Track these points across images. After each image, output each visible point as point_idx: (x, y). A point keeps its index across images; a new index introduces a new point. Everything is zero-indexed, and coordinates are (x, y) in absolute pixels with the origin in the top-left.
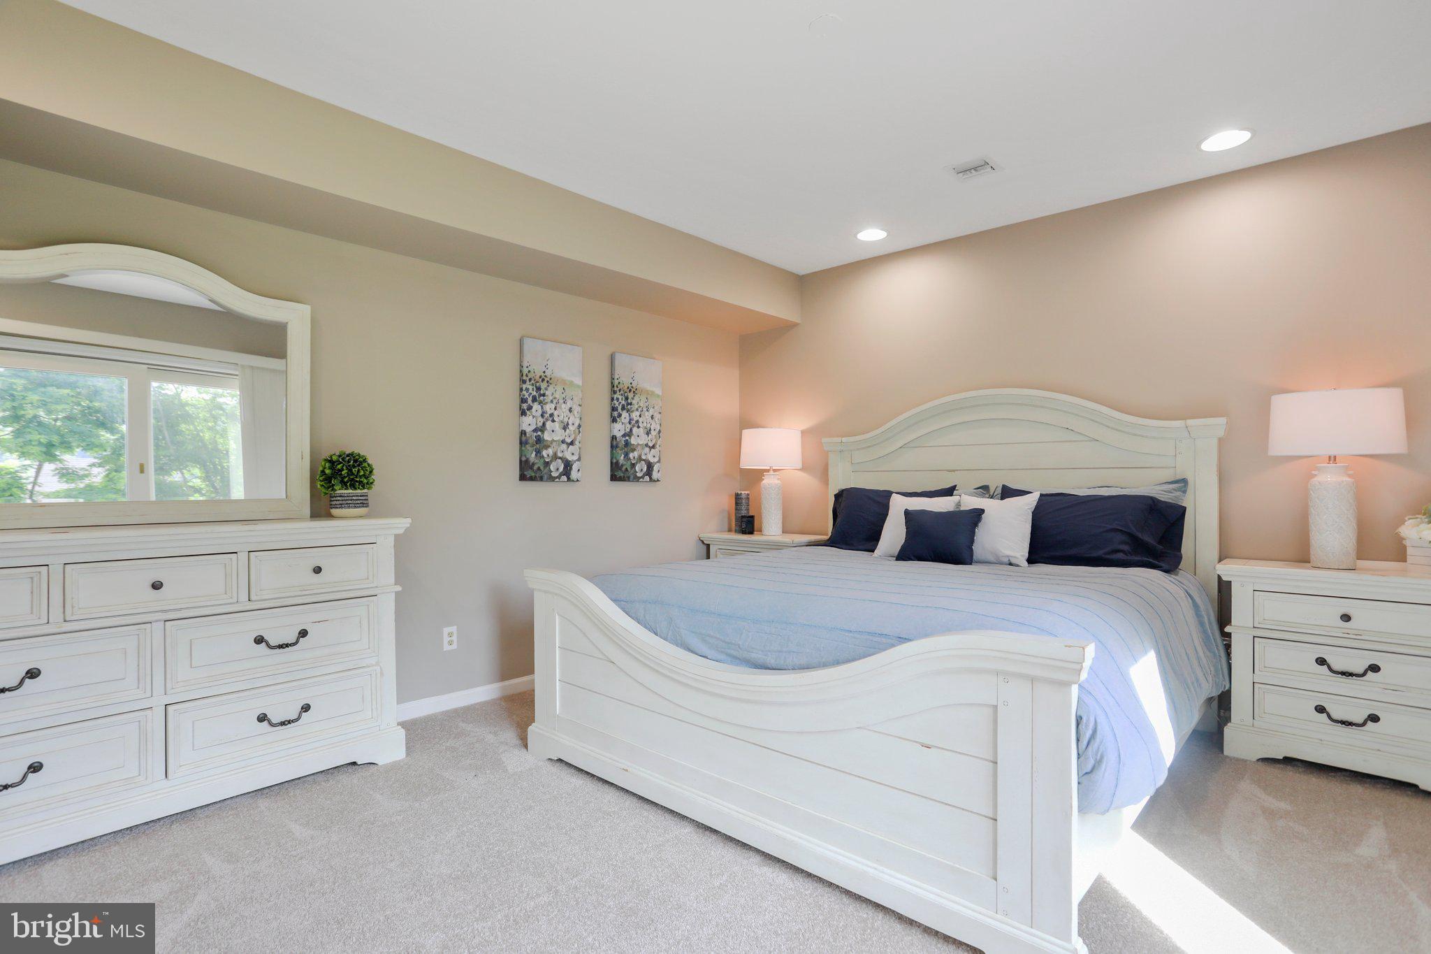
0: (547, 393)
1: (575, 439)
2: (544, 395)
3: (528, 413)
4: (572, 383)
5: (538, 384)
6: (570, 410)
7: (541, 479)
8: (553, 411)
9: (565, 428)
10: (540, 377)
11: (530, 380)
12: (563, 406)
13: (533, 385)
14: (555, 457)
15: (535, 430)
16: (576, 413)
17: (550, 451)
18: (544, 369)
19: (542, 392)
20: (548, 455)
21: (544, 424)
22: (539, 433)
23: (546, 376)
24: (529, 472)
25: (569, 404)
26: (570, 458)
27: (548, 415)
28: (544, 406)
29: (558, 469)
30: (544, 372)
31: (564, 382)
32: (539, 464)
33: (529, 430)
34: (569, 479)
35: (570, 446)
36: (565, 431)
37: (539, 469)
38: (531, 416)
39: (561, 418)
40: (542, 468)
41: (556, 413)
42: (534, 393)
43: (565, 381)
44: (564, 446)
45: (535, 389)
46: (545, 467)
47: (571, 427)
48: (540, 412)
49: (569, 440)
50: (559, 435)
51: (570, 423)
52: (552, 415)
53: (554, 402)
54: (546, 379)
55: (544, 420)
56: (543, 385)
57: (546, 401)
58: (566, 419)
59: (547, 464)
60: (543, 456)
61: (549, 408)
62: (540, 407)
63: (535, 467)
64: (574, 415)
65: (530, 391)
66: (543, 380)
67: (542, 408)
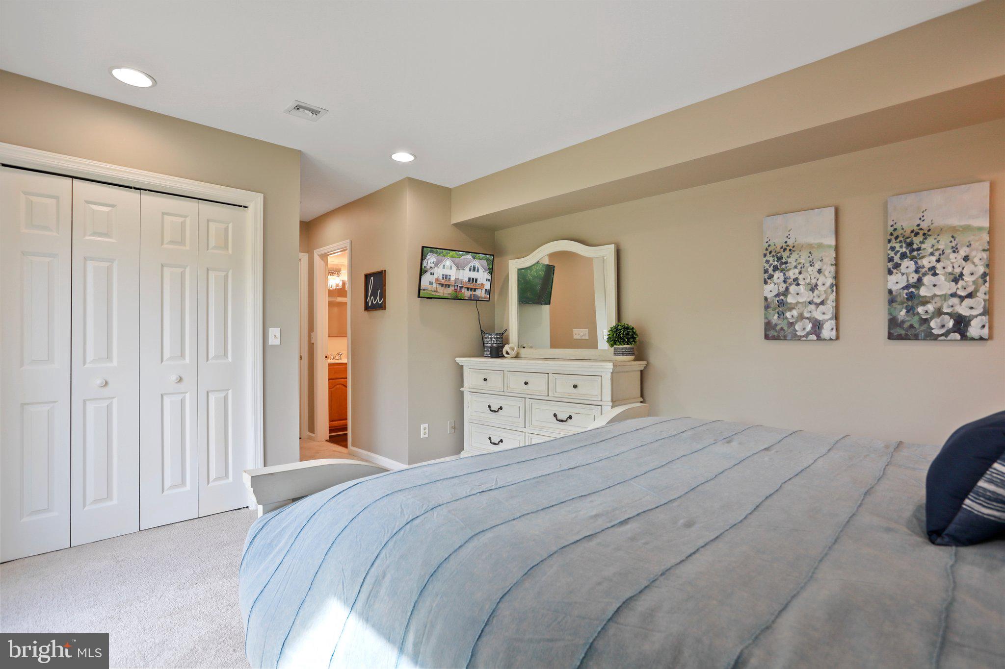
0: (789, 260)
1: (827, 299)
2: (786, 263)
3: (769, 281)
4: (820, 246)
5: (779, 255)
6: (819, 271)
7: (785, 338)
8: (797, 275)
9: (812, 290)
10: (782, 248)
11: (770, 253)
12: (810, 269)
13: (773, 256)
14: (801, 317)
15: (777, 295)
16: (826, 273)
17: (795, 313)
18: (786, 239)
19: (784, 260)
20: (792, 317)
21: (787, 289)
22: (782, 297)
23: (788, 246)
24: (772, 333)
25: (817, 266)
26: (820, 317)
27: (792, 280)
28: (787, 273)
29: (804, 329)
30: (786, 242)
31: (811, 246)
32: (783, 324)
33: (770, 296)
34: (819, 338)
35: (821, 306)
36: (813, 292)
37: (782, 329)
38: (773, 284)
39: (808, 280)
40: (785, 328)
41: (801, 277)
42: (776, 263)
43: (811, 244)
44: (812, 307)
45: (776, 259)
46: (789, 327)
47: (820, 288)
48: (782, 278)
49: (818, 301)
50: (806, 296)
51: (819, 283)
52: (796, 280)
53: (799, 267)
54: (788, 248)
55: (787, 285)
56: (785, 255)
57: (788, 268)
58: (814, 281)
59: (791, 324)
60: (786, 318)
61: (792, 274)
62: (782, 274)
63: (778, 328)
64: (825, 275)
65: (771, 262)
66: (785, 250)
67: (784, 274)
